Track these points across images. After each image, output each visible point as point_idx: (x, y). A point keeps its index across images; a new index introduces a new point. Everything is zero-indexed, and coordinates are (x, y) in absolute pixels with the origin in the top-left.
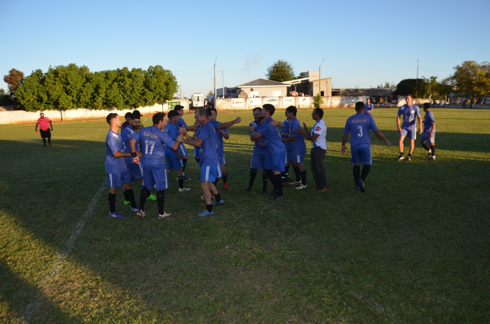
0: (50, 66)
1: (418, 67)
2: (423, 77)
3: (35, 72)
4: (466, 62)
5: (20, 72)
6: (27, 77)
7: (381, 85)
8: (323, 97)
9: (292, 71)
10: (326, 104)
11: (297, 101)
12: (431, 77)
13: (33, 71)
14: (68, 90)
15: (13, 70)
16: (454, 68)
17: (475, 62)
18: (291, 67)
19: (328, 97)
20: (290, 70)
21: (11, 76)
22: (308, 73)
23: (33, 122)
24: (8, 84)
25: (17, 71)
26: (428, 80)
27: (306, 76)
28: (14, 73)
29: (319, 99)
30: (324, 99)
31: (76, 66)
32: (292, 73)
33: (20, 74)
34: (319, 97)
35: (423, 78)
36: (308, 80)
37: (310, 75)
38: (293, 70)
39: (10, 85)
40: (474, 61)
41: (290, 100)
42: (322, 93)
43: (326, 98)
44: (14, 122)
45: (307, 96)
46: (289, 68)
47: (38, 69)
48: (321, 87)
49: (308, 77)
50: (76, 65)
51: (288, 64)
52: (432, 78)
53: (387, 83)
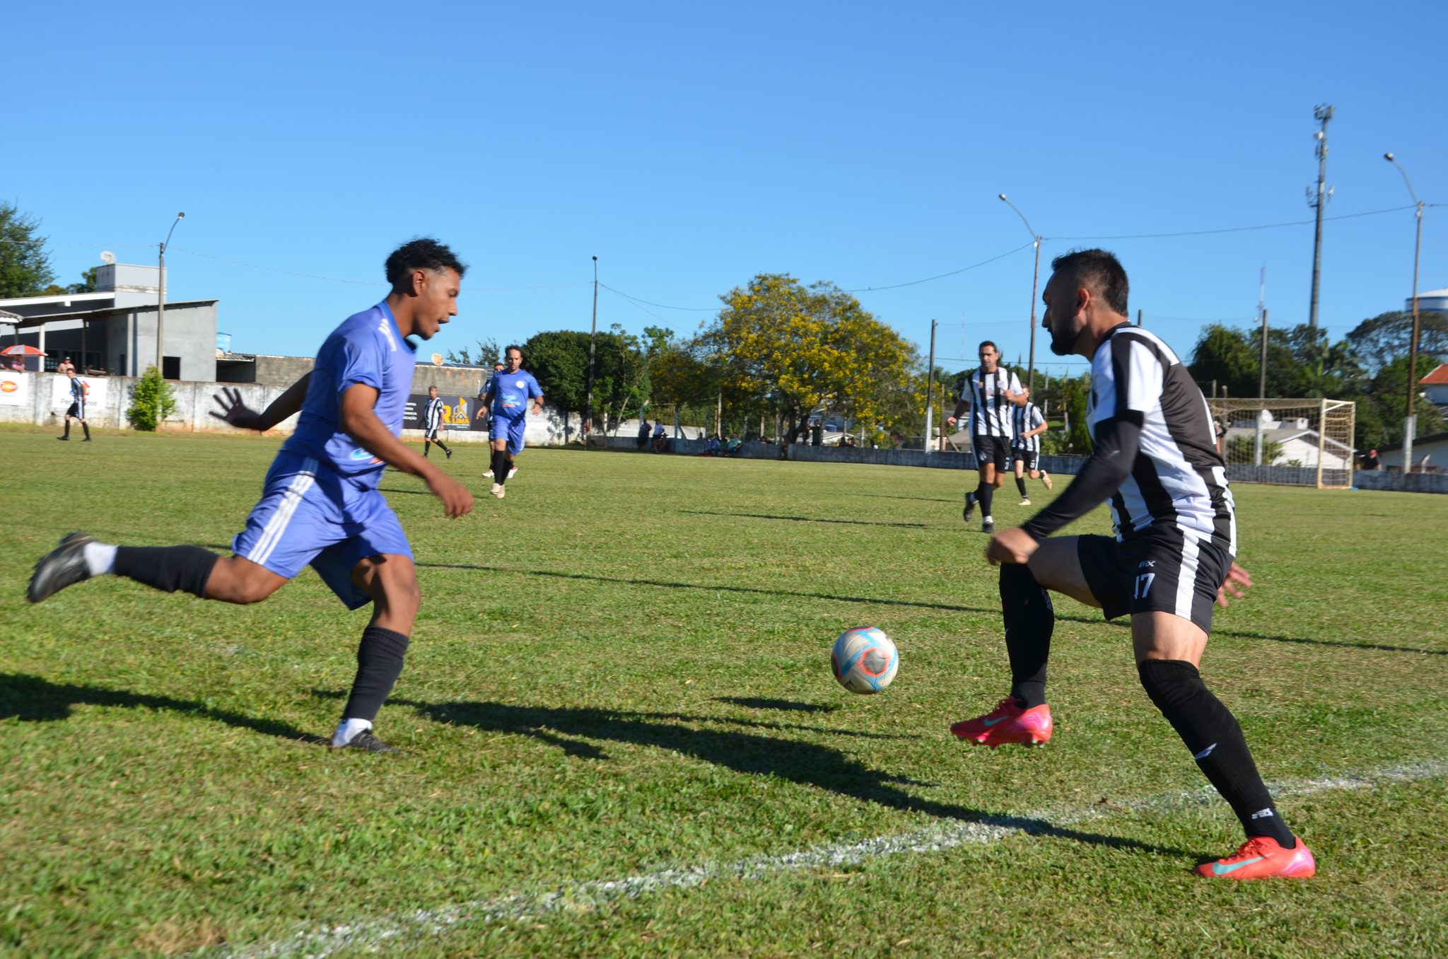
1: (596, 282)
2: (613, 326)
4: (763, 279)
7: (464, 354)
8: (172, 384)
9: (36, 254)
10: (187, 418)
11: (46, 391)
12: (646, 330)
16: (723, 298)
17: (794, 281)
18: (33, 236)
19: (197, 385)
20: (30, 247)
22: (109, 270)
26: (633, 340)
27: (100, 283)
29: (155, 391)
30: (178, 394)
32: (39, 264)
34: (155, 381)
35: (617, 332)
36: (110, 302)
37: (119, 280)
38: (44, 249)
40: (792, 277)
41: (9, 387)
42: (172, 367)
43: (189, 387)
45: (97, 375)
46: (24, 237)
48: (167, 338)
49: (111, 288)
51: (16, 219)
52: (650, 332)
53: (490, 346)
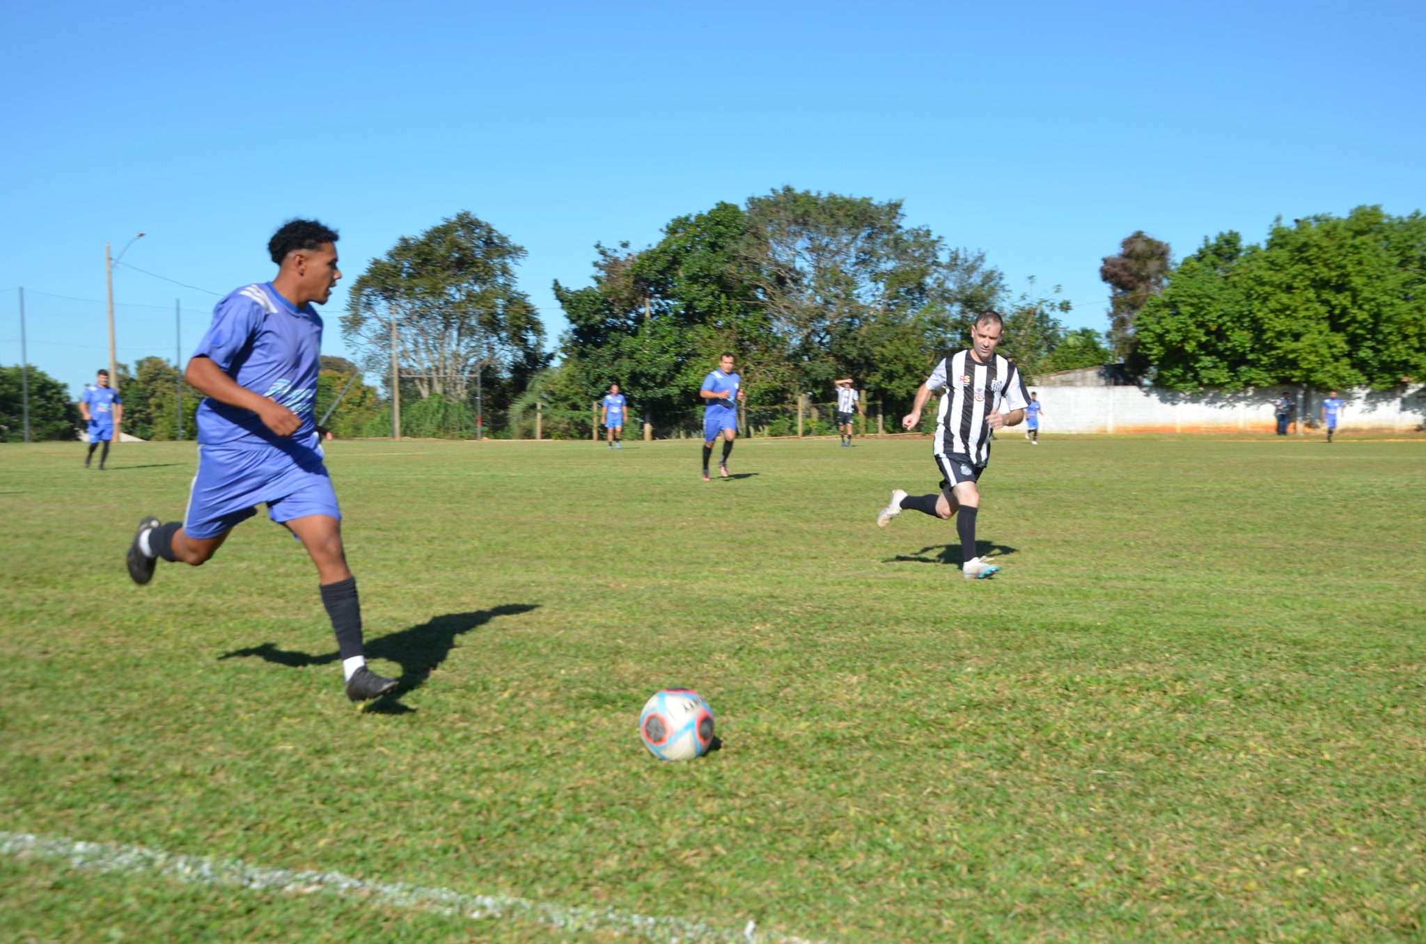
0: (1278, 219)
3: (1212, 241)
5: (1159, 245)
6: (1186, 262)
13: (1206, 240)
14: (1337, 312)
15: (1139, 235)
21: (1126, 261)
23: (1178, 431)
24: (1114, 290)
25: (1149, 242)
28: (1140, 247)
31: (1382, 216)
33: (1159, 252)
39: (1119, 291)
44: (1110, 429)
47: (1226, 231)
50: (1385, 210)
